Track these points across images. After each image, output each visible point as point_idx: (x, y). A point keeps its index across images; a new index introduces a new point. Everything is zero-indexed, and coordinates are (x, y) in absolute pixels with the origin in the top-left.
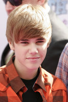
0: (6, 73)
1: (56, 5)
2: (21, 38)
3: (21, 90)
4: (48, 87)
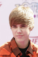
0: (11, 45)
4: (34, 52)
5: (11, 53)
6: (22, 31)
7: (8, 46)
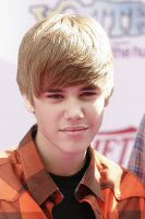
2: (46, 86)
3: (51, 199)
4: (108, 190)
5: (20, 192)
6: (83, 111)
7: (9, 166)
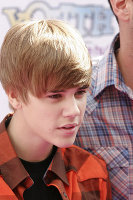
1: (93, 17)
